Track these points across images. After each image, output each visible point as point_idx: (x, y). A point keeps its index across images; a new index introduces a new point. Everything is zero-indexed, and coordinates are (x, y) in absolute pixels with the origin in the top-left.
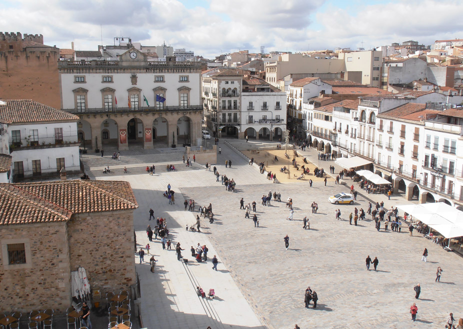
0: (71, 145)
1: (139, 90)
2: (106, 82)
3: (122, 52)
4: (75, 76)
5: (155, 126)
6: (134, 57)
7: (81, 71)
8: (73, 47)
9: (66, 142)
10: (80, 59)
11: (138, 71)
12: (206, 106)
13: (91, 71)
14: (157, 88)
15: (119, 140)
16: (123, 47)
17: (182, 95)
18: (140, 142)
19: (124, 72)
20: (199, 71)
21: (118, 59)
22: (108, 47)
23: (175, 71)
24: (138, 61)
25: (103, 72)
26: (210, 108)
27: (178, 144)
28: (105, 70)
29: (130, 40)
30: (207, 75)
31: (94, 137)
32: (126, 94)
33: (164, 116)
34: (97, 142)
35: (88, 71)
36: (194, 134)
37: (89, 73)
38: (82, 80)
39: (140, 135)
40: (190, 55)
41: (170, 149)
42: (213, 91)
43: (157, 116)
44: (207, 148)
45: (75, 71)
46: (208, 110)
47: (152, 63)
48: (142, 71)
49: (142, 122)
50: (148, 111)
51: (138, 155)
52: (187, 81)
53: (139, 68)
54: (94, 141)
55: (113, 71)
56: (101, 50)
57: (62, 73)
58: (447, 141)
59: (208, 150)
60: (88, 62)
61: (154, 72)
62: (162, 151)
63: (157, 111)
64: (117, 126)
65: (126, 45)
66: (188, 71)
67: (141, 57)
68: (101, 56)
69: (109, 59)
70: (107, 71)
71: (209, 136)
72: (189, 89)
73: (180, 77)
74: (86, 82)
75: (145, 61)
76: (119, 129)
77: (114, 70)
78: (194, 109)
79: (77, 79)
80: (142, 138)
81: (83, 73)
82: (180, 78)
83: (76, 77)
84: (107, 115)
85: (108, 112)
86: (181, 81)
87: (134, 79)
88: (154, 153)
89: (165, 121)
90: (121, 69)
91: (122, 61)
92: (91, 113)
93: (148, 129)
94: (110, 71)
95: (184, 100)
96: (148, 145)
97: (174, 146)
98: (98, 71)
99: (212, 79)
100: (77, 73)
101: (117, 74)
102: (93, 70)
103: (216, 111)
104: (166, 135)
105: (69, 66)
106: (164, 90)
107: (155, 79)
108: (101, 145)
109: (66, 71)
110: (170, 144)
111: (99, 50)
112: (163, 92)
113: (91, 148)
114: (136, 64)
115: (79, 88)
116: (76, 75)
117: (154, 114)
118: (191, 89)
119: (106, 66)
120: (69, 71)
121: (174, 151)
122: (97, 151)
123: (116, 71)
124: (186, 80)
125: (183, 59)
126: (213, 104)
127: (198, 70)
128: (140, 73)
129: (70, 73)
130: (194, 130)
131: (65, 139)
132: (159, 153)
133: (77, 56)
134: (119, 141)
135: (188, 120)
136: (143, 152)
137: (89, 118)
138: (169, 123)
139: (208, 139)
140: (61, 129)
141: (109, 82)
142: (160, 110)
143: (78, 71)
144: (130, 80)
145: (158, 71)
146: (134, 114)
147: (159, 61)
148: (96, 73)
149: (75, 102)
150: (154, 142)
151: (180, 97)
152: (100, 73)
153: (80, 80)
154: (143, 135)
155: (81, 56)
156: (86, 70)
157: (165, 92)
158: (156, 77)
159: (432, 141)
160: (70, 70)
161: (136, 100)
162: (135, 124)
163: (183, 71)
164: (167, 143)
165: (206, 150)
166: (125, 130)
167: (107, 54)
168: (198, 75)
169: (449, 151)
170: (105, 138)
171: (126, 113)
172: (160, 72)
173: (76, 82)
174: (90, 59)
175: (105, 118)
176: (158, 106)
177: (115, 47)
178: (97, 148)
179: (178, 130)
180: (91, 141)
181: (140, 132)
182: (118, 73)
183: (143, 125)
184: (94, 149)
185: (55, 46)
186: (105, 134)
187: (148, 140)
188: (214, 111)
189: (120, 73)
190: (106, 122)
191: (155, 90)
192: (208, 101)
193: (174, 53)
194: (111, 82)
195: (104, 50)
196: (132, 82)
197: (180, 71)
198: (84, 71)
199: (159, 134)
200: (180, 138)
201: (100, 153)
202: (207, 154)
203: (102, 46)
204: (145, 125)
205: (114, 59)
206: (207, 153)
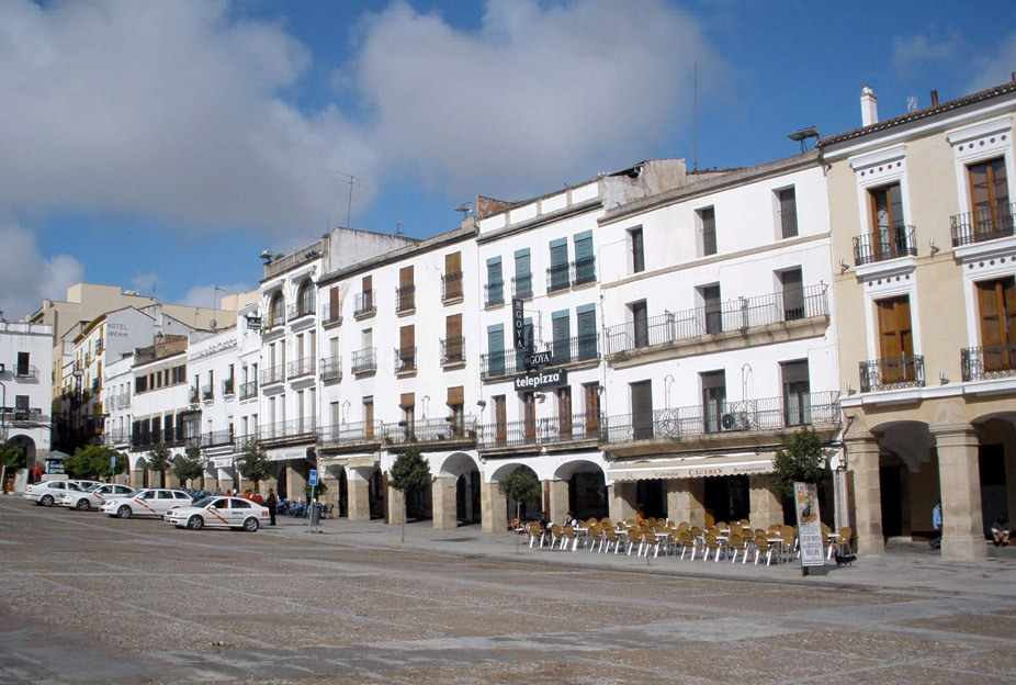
58: (558, 249)
159: (509, 272)
169: (572, 278)
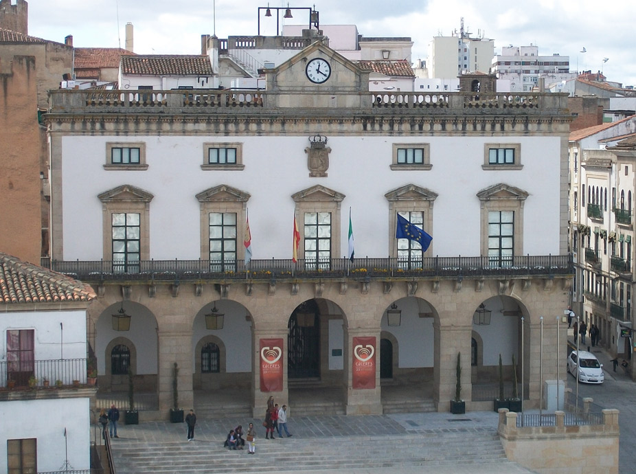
0: (61, 393)
1: (335, 198)
2: (216, 165)
3: (278, 57)
4: (108, 144)
5: (390, 330)
6: (321, 78)
7: (132, 126)
8: (129, 40)
9: (46, 381)
10: (135, 83)
11: (335, 127)
12: (592, 257)
13: (166, 127)
14: (400, 189)
15: (257, 378)
16: (288, 40)
17: (494, 217)
18: (335, 390)
19: (283, 132)
20: (562, 127)
21: (263, 83)
22: (236, 41)
23: (469, 127)
24: (334, 91)
25: (208, 132)
26: (605, 266)
27: (474, 399)
28: (217, 122)
29: (314, 16)
30: (600, 141)
31: (166, 366)
32: (286, 212)
33: (424, 293)
34: (175, 384)
35: (154, 127)
36: (535, 363)
37: (159, 132)
38: (135, 159)
39: (335, 364)
40: (556, 68)
41: (443, 418)
42: (619, 200)
43: (396, 294)
44: (584, 418)
45: (110, 126)
46: (599, 276)
47: (386, 99)
48: (346, 127)
49: (341, 316)
50: (364, 274)
51: (319, 434)
52: (515, 165)
53: (337, 117)
54: (165, 382)
55: (242, 126)
56: (212, 54)
57: (66, 133)
59: (585, 429)
60: (163, 93)
61: (391, 133)
62: (413, 424)
63: (398, 274)
64: (253, 327)
65: (300, 34)
66: (520, 127)
67: (347, 78)
68: (209, 73)
69: (235, 83)
70: (222, 127)
71: (596, 374)
72: (519, 196)
73: (489, 148)
74: (145, 167)
75: (361, 90)
76: (259, 337)
77: (247, 123)
78: (538, 271)
79: (117, 154)
80: (341, 375)
81: (137, 132)
82: (487, 154)
83: (111, 148)
84: (217, 287)
85: (222, 275)
86: (490, 166)
87: (318, 155)
88: (381, 432)
89: (429, 313)
90: (272, 119)
91: (276, 90)
92: (162, 277)
93: (364, 341)
94: (231, 127)
95: (500, 237)
96: (362, 400)
97: (457, 408)
98: (190, 126)
99: (614, 158)
100: (118, 133)
101: (256, 138)
102: (171, 122)
103: (629, 280)
104: (432, 366)
105: (91, 108)
106: (425, 196)
107: (396, 155)
108: (191, 394)
109: (78, 126)
110: (445, 401)
111: (204, 50)
112: (423, 205)
113: (155, 405)
114: (325, 102)
115: (121, 188)
116: (114, 139)
117: (386, 287)
118: (526, 194)
119: (220, 110)
120: (89, 125)
121: (457, 425)
122: (175, 417)
123: (253, 127)
124: (509, 159)
125: (530, 83)
126: (618, 252)
127: (554, 126)
128: (341, 133)
129: (93, 132)
130: (535, 349)
131: (41, 372)
132: (401, 431)
133: (125, 74)
134: (257, 384)
135: (516, 311)
136: (342, 427)
137: (152, 295)
138: (444, 321)
139: (592, 384)
140: (31, 333)
141: (228, 166)
142: (410, 273)
143: (122, 126)
144: (304, 158)
145: (406, 127)
146: (313, 285)
147: (418, 89)
148: (184, 132)
149: (105, 238)
150: (385, 390)
151: (485, 224)
152: (196, 132)
153: (126, 160)
154: (346, 362)
155: (141, 74)
156: (148, 122)
157: (431, 204)
158: (399, 148)
160: (93, 123)
161: (325, 232)
162: (317, 320)
163: (498, 127)
164: (434, 396)
165: (576, 429)
166: (279, 342)
167: (231, 65)
168: (553, 143)
170: (210, 371)
171: (286, 281)
172: (412, 133)
173: (111, 165)
174: (170, 83)
175: (210, 297)
176: (404, 255)
177: (260, 41)
178: (176, 405)
179: (476, 345)
180: (155, 377)
181: (337, 353)
182: (259, 133)
183: (345, 326)
184: (165, 410)
185: (69, 38)
186: (210, 353)
187: (363, 382)
188: (621, 278)
189: (270, 133)
190: (215, 310)
191: (393, 197)
192: (601, 241)
193: (495, 60)
194: (237, 165)
195: (222, 52)
196: (311, 166)
197: (488, 127)
198: (143, 126)
199: (407, 359)
200: (482, 376)
201: (184, 426)
202: (583, 442)
203: (215, 38)
204: (352, 325)
205: (251, 83)
206: (583, 437)
